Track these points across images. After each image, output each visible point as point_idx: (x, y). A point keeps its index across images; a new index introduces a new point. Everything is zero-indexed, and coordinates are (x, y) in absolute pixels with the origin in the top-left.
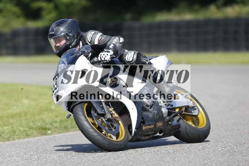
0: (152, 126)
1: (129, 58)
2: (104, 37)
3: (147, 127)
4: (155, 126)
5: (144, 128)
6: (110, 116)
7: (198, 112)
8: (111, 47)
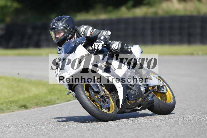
0: (134, 101)
2: (94, 30)
3: (131, 102)
4: (136, 101)
5: (129, 103)
6: (104, 94)
7: (166, 90)
8: (102, 38)
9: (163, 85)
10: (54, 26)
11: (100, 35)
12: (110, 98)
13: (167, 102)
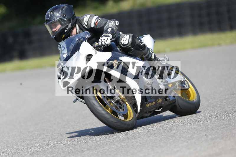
0: (154, 103)
1: (124, 41)
2: (99, 19)
3: (150, 104)
4: (156, 103)
5: (148, 105)
6: (119, 98)
7: (188, 86)
8: (109, 30)
9: (184, 80)
10: (49, 18)
11: (106, 26)
12: (127, 103)
13: (190, 100)
